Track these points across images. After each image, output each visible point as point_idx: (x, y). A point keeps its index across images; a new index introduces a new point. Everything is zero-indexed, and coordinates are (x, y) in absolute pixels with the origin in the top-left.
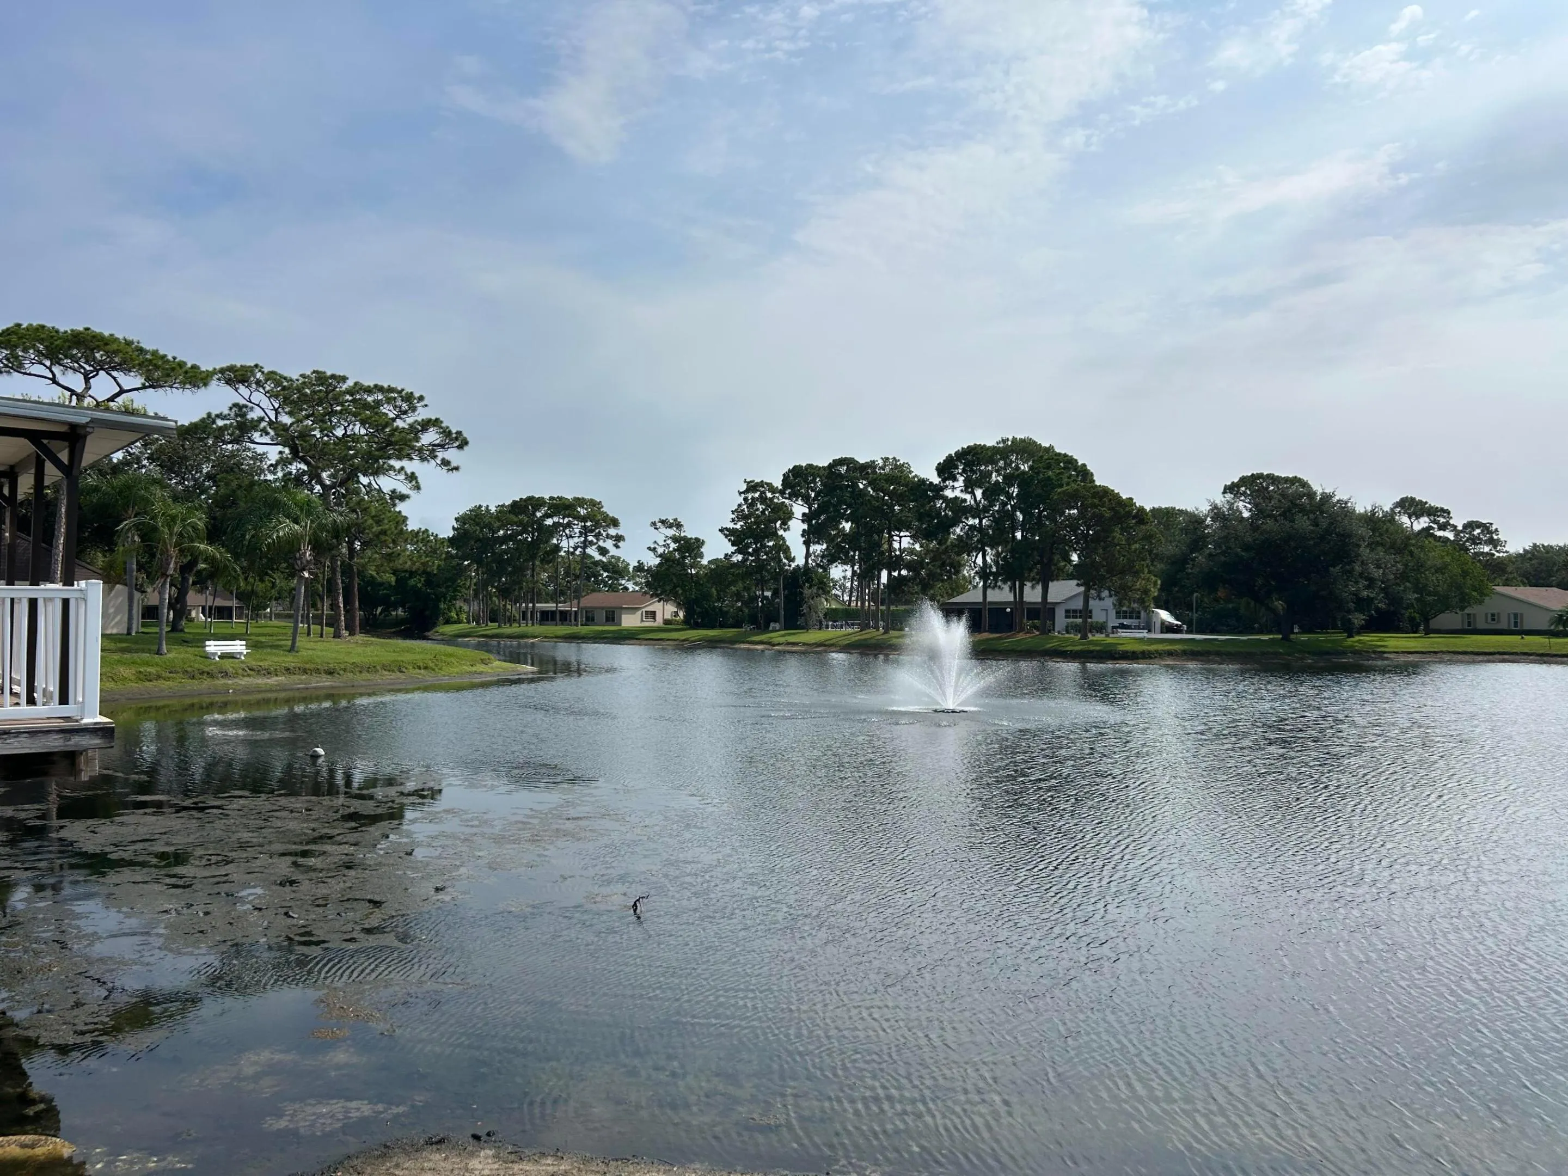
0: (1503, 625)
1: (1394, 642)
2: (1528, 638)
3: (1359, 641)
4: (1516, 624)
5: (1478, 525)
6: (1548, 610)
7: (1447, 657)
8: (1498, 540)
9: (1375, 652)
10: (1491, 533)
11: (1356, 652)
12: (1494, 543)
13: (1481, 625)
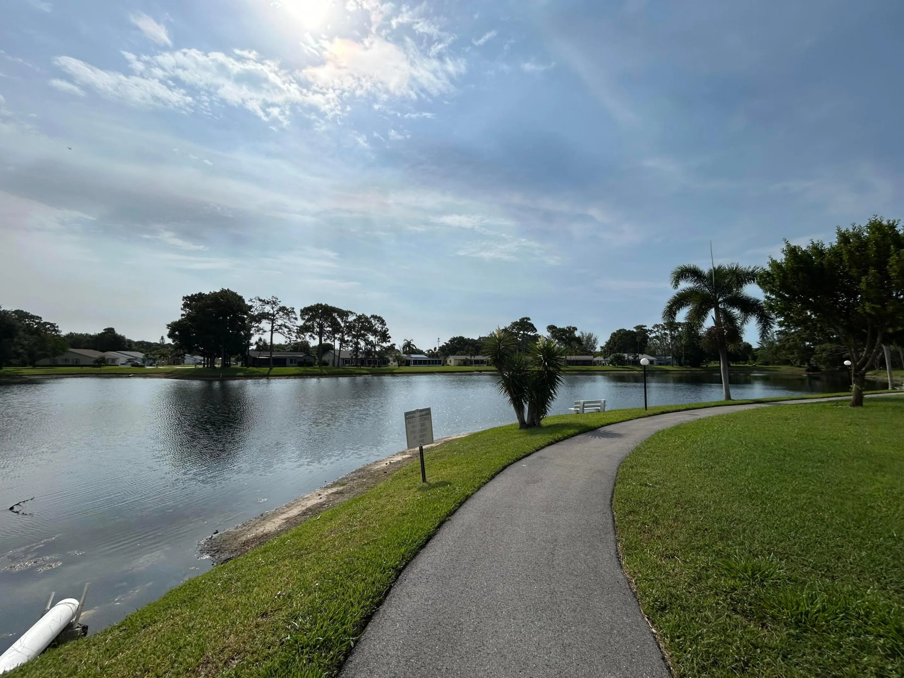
0: (71, 363)
1: (26, 371)
2: (84, 368)
3: (6, 371)
4: (76, 363)
5: (49, 324)
6: (92, 358)
7: (55, 376)
8: (58, 330)
9: (17, 375)
10: (55, 327)
11: (9, 376)
12: (56, 331)
13: (60, 363)
